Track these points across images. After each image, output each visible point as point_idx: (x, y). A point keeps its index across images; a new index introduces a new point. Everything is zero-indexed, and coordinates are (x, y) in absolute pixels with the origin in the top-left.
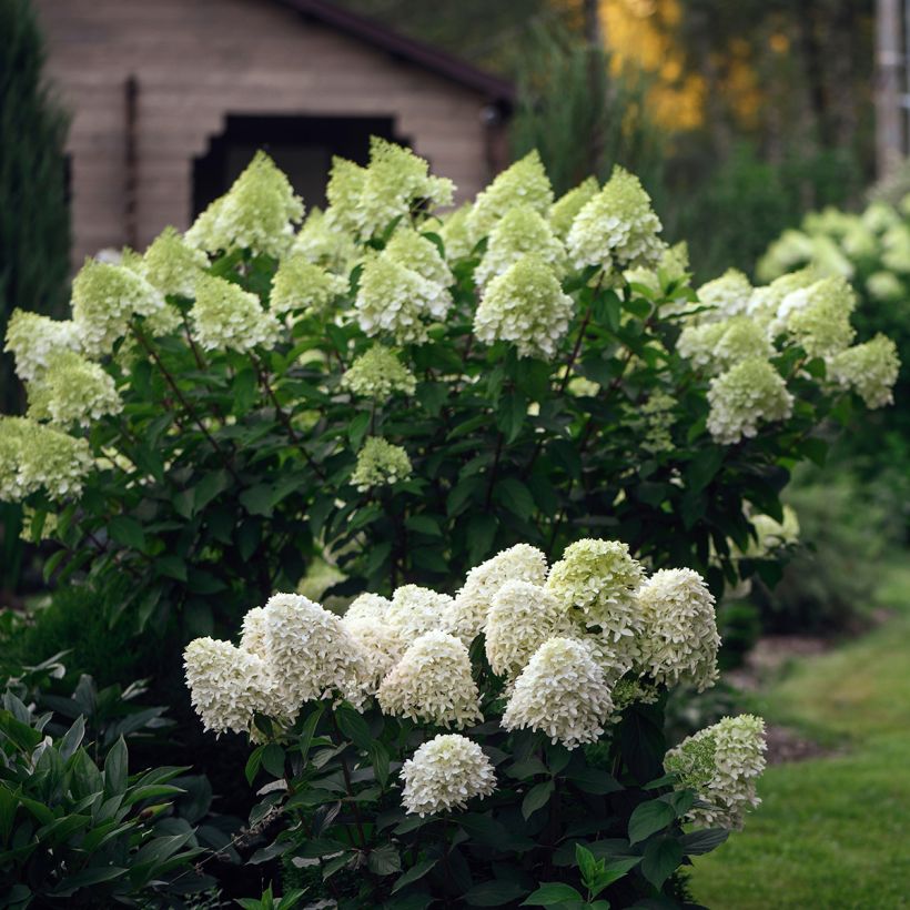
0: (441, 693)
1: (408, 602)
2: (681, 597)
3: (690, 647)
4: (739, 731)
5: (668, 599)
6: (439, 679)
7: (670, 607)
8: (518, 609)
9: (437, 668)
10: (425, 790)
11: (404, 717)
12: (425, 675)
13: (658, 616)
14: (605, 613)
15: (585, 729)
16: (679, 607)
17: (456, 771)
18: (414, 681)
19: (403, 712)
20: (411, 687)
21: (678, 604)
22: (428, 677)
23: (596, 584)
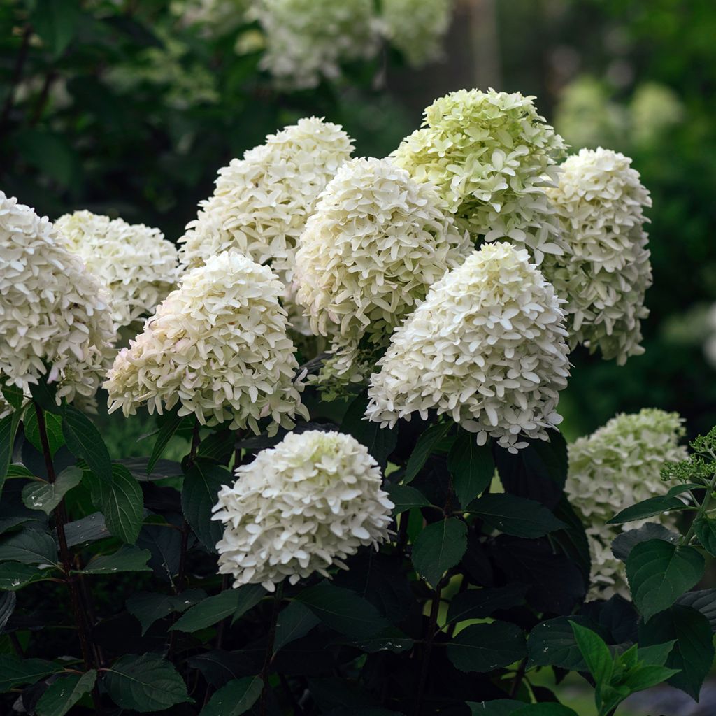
0: (248, 366)
1: (87, 237)
2: (611, 194)
3: (627, 281)
4: (653, 435)
5: (589, 198)
6: (249, 338)
7: (592, 211)
8: (385, 205)
9: (241, 319)
10: (285, 536)
11: (182, 413)
12: (222, 332)
13: (575, 226)
14: (514, 216)
15: (536, 414)
16: (609, 211)
17: (350, 496)
18: (201, 346)
19: (179, 405)
20: (197, 357)
21: (608, 205)
22: (228, 337)
23: (504, 162)
